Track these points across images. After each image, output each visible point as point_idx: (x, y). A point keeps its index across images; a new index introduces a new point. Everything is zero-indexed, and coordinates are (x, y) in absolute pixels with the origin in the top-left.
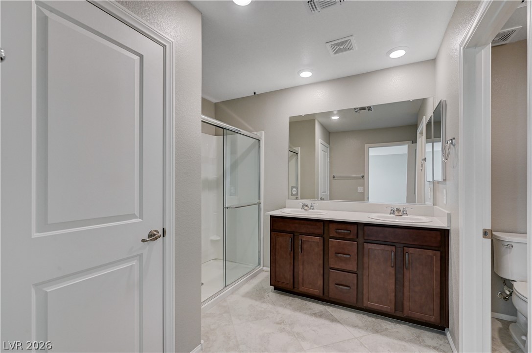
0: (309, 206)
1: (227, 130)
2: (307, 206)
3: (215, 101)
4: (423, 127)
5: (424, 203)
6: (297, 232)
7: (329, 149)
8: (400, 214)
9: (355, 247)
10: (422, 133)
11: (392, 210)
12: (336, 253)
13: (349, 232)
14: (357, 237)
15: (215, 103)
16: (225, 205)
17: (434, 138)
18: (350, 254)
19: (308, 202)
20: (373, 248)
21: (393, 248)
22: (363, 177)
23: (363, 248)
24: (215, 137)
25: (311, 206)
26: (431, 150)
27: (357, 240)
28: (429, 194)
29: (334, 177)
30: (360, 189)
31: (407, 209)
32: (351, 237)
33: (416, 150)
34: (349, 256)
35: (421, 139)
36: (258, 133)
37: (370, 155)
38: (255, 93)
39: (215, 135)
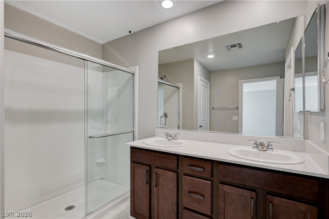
0: (173, 136)
1: (88, 62)
2: (170, 136)
3: (102, 42)
4: (291, 59)
5: (293, 136)
6: (153, 165)
7: (209, 85)
8: (265, 149)
9: (209, 187)
10: (290, 67)
11: (255, 144)
12: (189, 192)
13: (202, 170)
14: (212, 176)
15: (102, 44)
16: (86, 134)
17: (305, 72)
18: (204, 194)
19: (172, 132)
20: (229, 191)
21: (254, 194)
22: (237, 108)
23: (218, 189)
24: (101, 74)
25: (174, 136)
26: (302, 86)
27: (211, 179)
28: (299, 125)
29: (213, 108)
30: (235, 118)
31: (272, 143)
32: (204, 175)
33: (284, 84)
34: (202, 198)
35: (290, 72)
36: (133, 68)
37: (243, 91)
38: (130, 32)
39: (103, 72)
